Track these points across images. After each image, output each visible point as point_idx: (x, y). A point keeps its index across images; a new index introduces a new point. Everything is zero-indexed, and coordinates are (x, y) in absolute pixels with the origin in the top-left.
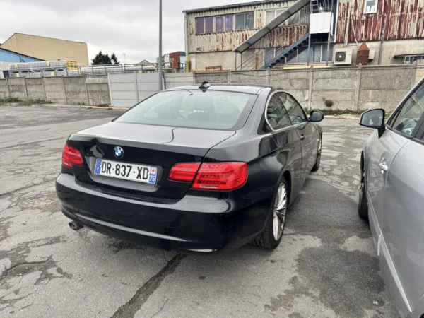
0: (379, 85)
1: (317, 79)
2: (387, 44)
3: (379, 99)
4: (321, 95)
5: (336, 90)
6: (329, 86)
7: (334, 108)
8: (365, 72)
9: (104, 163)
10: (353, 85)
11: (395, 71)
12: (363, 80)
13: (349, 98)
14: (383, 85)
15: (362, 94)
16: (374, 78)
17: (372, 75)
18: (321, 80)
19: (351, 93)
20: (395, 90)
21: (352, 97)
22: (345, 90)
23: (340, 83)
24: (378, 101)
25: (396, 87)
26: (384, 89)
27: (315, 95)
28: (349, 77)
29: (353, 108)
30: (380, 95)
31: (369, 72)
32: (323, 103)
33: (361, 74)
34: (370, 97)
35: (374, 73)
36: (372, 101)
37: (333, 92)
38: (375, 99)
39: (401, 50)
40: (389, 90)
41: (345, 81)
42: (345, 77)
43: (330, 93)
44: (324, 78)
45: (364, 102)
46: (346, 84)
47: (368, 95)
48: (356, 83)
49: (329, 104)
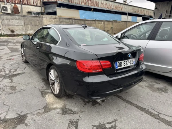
0: (32, 23)
1: (3, 19)
2: (23, 6)
3: (33, 29)
4: (7, 27)
5: (14, 25)
6: (10, 23)
7: (15, 33)
8: (25, 18)
9: (118, 63)
10: (21, 23)
11: (36, 18)
12: (25, 21)
13: (21, 29)
14: (33, 24)
15: (26, 27)
16: (29, 20)
17: (28, 19)
18: (6, 20)
19: (21, 26)
20: (38, 26)
21: (22, 28)
22: (18, 25)
23: (15, 22)
24: (33, 30)
25: (38, 24)
26: (34, 25)
27: (4, 27)
28: (19, 19)
29: (24, 33)
30: (33, 27)
31: (27, 18)
32: (10, 31)
33: (24, 18)
34: (29, 28)
35: (29, 18)
36: (30, 30)
37: (13, 26)
38: (31, 29)
39: (30, 9)
40: (36, 26)
41: (17, 21)
42: (17, 19)
43: (12, 26)
44: (7, 19)
45: (28, 30)
46: (18, 22)
47: (28, 27)
48: (23, 22)
49: (13, 31)
